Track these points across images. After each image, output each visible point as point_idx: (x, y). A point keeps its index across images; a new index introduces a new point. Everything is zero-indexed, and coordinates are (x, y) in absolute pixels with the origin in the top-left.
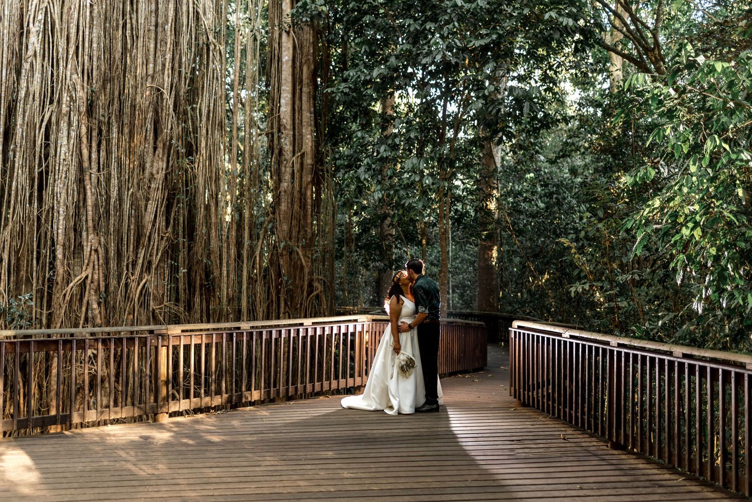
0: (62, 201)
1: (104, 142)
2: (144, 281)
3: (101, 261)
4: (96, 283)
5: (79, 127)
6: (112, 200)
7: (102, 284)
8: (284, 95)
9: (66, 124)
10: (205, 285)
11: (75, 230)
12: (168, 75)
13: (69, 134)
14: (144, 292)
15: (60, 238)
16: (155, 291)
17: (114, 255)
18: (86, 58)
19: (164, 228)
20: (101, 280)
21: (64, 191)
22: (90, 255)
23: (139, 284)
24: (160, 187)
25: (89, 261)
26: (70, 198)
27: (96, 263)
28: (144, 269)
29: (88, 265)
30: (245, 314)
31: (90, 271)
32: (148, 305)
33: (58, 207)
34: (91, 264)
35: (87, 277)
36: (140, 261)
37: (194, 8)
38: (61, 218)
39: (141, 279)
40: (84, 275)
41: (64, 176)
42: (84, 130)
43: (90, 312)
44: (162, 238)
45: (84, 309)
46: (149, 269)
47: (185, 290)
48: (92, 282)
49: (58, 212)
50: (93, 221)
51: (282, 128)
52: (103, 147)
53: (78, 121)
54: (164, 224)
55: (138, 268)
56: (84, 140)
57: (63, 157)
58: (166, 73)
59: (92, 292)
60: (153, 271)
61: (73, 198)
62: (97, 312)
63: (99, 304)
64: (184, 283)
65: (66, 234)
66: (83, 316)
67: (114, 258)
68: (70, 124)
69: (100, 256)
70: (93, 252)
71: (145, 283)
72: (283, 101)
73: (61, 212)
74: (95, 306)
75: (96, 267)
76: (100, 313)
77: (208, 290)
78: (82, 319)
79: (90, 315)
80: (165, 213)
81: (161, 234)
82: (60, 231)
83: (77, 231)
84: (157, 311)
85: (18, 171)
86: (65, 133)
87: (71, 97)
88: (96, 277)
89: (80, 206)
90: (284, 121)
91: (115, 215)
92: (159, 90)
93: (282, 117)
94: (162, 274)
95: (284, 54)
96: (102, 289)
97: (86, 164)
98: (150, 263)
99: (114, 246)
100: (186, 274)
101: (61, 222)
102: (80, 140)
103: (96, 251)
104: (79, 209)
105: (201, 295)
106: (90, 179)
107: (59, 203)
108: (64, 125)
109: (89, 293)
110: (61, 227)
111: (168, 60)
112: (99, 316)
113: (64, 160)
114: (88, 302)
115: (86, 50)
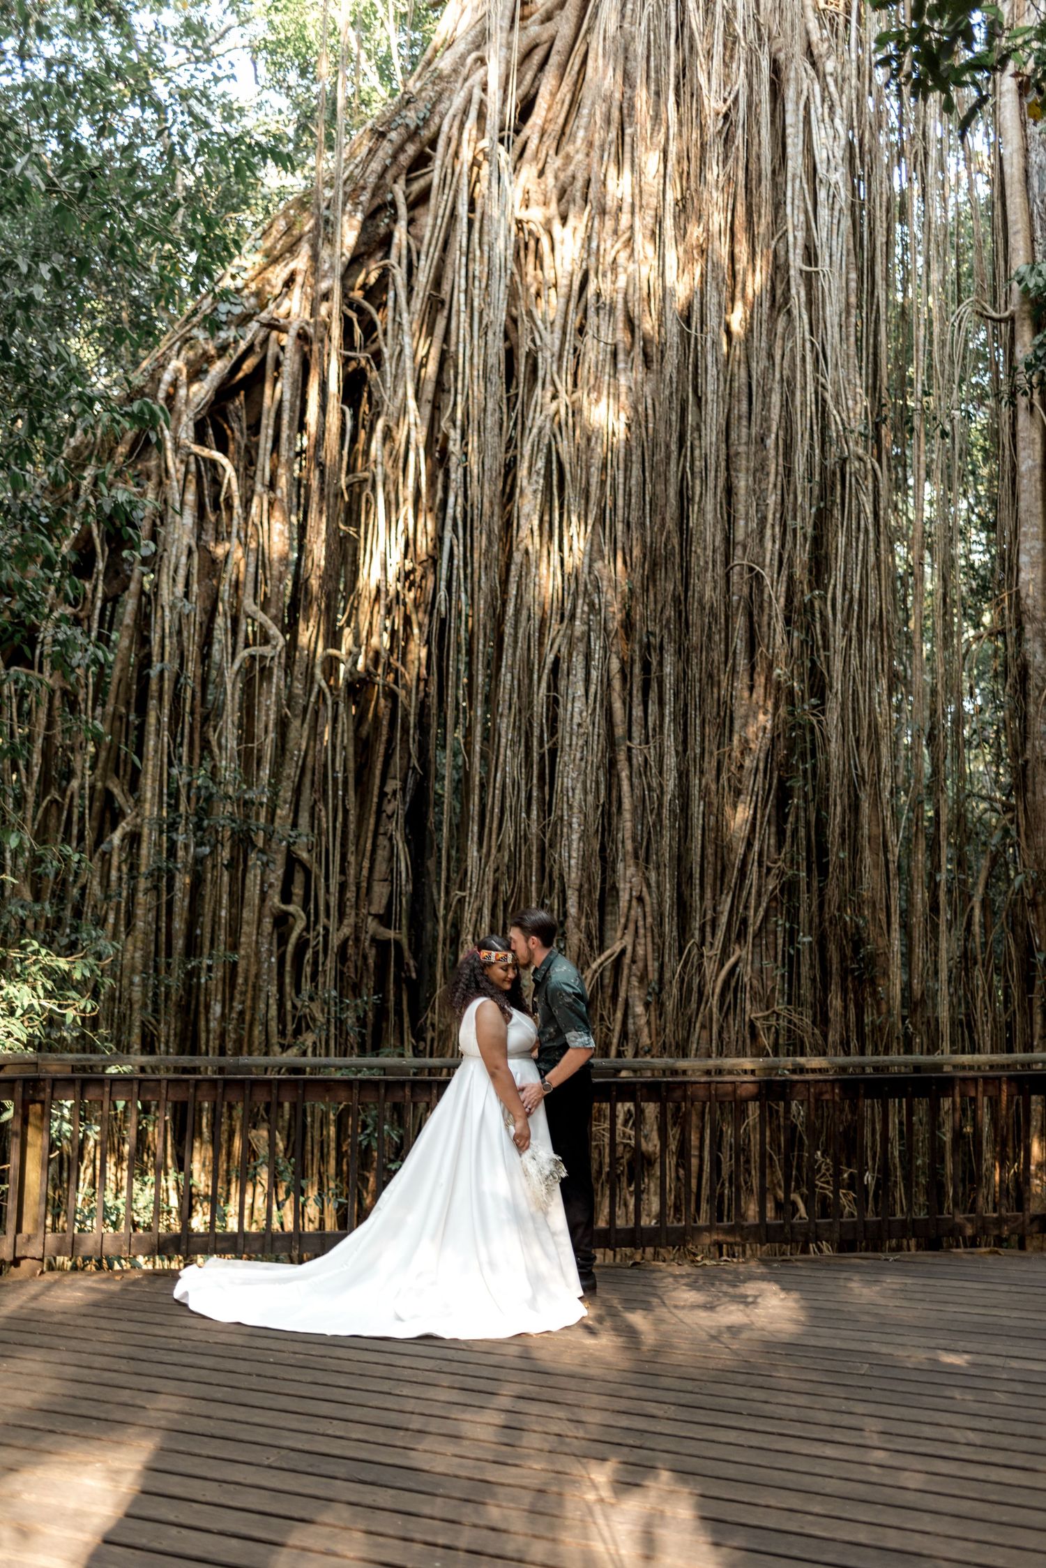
0: (576, 804)
1: (655, 685)
2: (732, 960)
3: (649, 920)
4: (641, 964)
5: (606, 658)
6: (667, 797)
7: (653, 966)
8: (1026, 545)
9: (581, 658)
10: (853, 970)
11: (603, 859)
12: (773, 536)
13: (588, 674)
14: (733, 984)
15: (573, 875)
16: (755, 982)
17: (672, 906)
18: (620, 527)
19: (772, 850)
20: (650, 957)
21: (579, 786)
22: (630, 908)
23: (722, 965)
24: (761, 766)
25: (627, 920)
26: (590, 798)
27: (641, 923)
28: (733, 936)
29: (626, 927)
30: (947, 1038)
31: (628, 939)
32: (743, 1010)
33: (570, 817)
34: (631, 926)
35: (623, 952)
36: (724, 919)
37: (816, 393)
38: (575, 837)
39: (725, 954)
40: (617, 947)
41: (578, 755)
42: (615, 665)
43: (631, 1021)
44: (769, 869)
45: (619, 1015)
46: (741, 935)
47: (813, 980)
48: (633, 961)
49: (570, 825)
50: (634, 839)
51: (1024, 618)
52: (653, 695)
53: (605, 648)
54: (772, 841)
55: (720, 934)
56: (617, 684)
57: (576, 720)
58: (768, 532)
59: (635, 982)
60: (750, 939)
61: (597, 797)
62: (643, 1021)
63: (647, 1005)
64: (812, 967)
65: (585, 867)
66: (618, 1028)
67: (671, 914)
68: (588, 657)
69: (648, 909)
70: (634, 903)
71: (736, 965)
72: (1024, 559)
73: (575, 826)
74: (639, 1009)
75: (641, 931)
76: (648, 1023)
77: (859, 981)
78: (617, 1034)
79: (631, 1027)
80: (773, 819)
81: (767, 863)
82: (573, 862)
83: (606, 861)
84: (758, 1024)
85: (506, 753)
86: (580, 674)
87: (591, 605)
88: (640, 951)
89: (608, 814)
90: (1029, 601)
91: (672, 827)
92: (751, 569)
93: (1023, 594)
94: (771, 946)
95: (1022, 454)
96: (653, 975)
97: (620, 731)
98: (744, 922)
99: (672, 889)
100: (816, 948)
101: (575, 845)
102: (609, 685)
103: (640, 899)
104: (610, 818)
105: (845, 991)
106: (630, 759)
107: (571, 807)
108: (578, 660)
109: (629, 982)
110: (574, 854)
111: (771, 507)
112: (646, 1030)
113: (579, 725)
114: (627, 1000)
115: (620, 512)
